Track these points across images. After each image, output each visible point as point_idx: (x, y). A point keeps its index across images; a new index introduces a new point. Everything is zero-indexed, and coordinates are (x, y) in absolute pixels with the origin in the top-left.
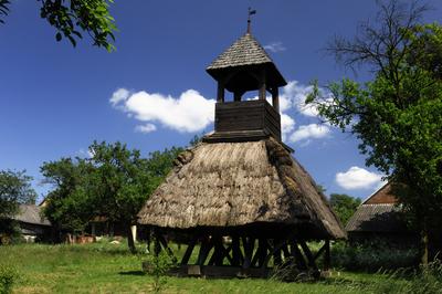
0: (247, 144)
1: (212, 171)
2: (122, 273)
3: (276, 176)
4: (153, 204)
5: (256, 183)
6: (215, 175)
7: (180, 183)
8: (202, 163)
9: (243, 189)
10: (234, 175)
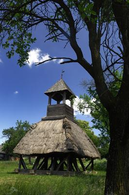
0: (56, 121)
1: (42, 132)
2: (8, 173)
3: (64, 133)
4: (19, 145)
5: (57, 136)
6: (43, 133)
7: (30, 136)
8: (39, 129)
9: (52, 138)
10: (49, 133)
